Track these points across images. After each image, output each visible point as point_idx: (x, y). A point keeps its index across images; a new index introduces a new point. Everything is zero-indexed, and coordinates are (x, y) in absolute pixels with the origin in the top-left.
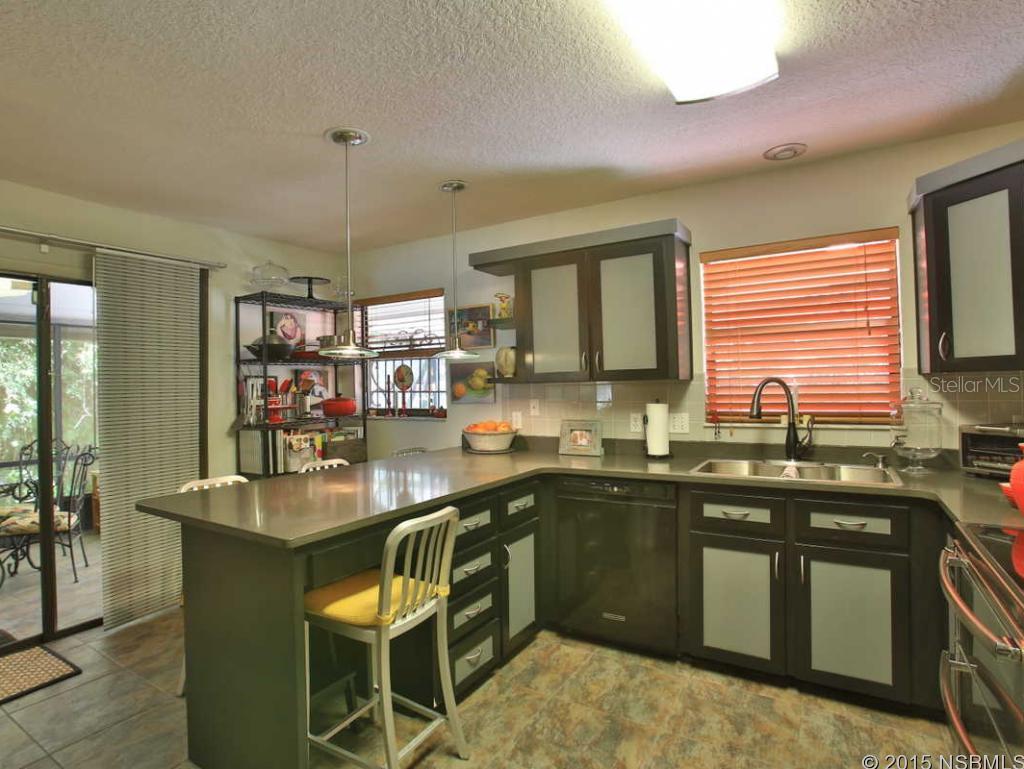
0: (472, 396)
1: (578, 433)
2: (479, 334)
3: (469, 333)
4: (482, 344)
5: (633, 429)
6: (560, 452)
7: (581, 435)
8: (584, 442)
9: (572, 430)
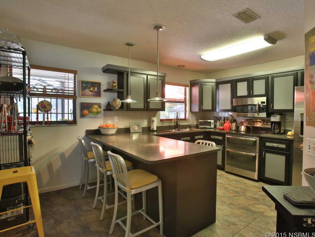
0: (91, 115)
1: (135, 126)
2: (95, 92)
3: (91, 91)
4: (97, 96)
5: (145, 124)
6: (131, 132)
7: (136, 126)
8: (137, 128)
9: (133, 125)
